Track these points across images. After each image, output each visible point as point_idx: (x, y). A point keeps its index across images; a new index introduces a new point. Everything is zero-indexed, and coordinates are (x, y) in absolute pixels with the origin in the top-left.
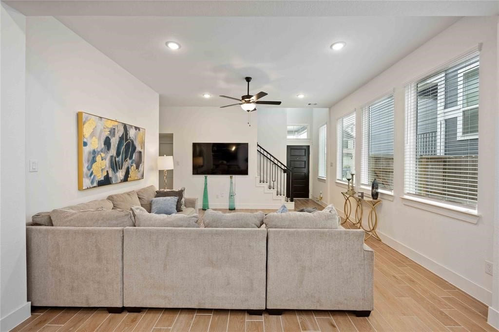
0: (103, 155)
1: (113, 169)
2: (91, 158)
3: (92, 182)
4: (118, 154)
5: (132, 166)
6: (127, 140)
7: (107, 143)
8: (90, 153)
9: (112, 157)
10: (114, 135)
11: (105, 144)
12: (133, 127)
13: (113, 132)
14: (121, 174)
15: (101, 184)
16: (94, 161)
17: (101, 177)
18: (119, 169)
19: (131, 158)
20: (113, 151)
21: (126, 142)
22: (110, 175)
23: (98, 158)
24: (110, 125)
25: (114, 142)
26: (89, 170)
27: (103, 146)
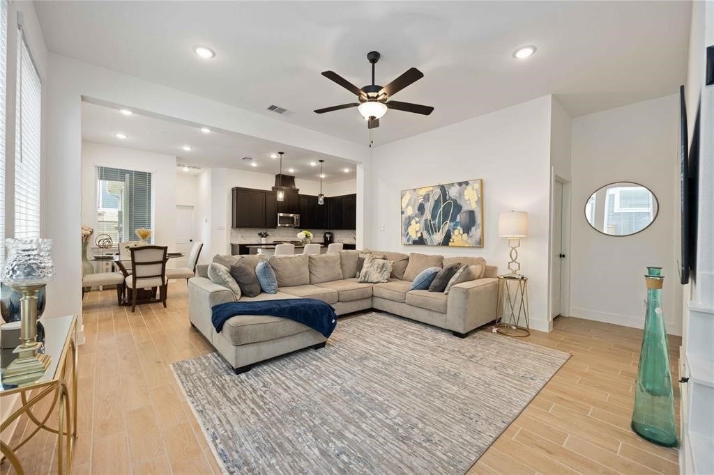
0: (417, 219)
1: (428, 231)
2: (407, 223)
3: (408, 240)
4: (434, 217)
5: (455, 229)
6: (445, 200)
7: (421, 209)
8: (406, 219)
9: (426, 220)
10: (428, 200)
11: (418, 210)
12: (456, 184)
13: (427, 198)
14: (439, 237)
15: (415, 243)
16: (409, 224)
17: (415, 237)
18: (436, 231)
19: (453, 219)
20: (428, 215)
21: (443, 203)
22: (424, 237)
23: (413, 222)
24: (423, 192)
25: (429, 206)
26: (406, 231)
27: (417, 212)
